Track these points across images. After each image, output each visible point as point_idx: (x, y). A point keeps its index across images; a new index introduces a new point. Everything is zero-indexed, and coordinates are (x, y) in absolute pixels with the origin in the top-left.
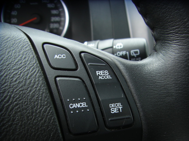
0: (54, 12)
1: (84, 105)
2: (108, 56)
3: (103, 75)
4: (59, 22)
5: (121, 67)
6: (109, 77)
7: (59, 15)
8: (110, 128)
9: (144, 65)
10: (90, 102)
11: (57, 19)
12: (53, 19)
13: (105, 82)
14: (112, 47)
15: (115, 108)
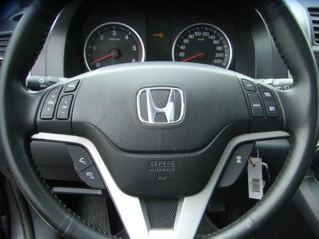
0: (219, 48)
1: (259, 105)
2: (270, 87)
3: (267, 94)
4: (222, 58)
5: (276, 92)
6: (270, 96)
7: (223, 52)
8: (268, 117)
9: (286, 93)
10: (261, 105)
11: (221, 55)
12: (217, 55)
13: (268, 97)
14: (272, 84)
15: (272, 109)
